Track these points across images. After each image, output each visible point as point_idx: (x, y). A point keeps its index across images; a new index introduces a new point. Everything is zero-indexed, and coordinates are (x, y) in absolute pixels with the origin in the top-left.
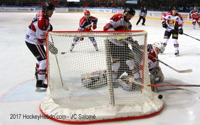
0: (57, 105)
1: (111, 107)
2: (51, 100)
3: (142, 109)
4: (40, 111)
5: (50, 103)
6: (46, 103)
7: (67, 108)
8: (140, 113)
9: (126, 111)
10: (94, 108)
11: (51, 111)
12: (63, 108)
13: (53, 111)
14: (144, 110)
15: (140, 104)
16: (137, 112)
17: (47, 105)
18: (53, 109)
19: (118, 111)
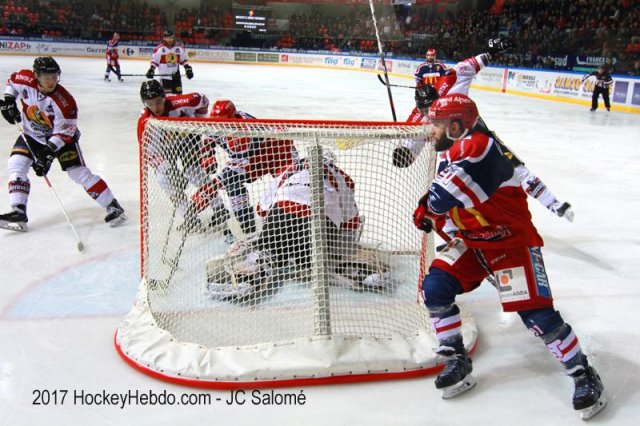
0: (165, 332)
1: (319, 343)
2: (149, 318)
3: (412, 351)
4: (114, 348)
5: (145, 324)
6: (134, 326)
7: (192, 341)
8: (405, 362)
9: (364, 356)
10: (270, 345)
11: (146, 348)
12: (179, 341)
13: (150, 349)
14: (415, 355)
15: (405, 337)
16: (395, 361)
17: (134, 332)
18: (151, 344)
19: (340, 353)
